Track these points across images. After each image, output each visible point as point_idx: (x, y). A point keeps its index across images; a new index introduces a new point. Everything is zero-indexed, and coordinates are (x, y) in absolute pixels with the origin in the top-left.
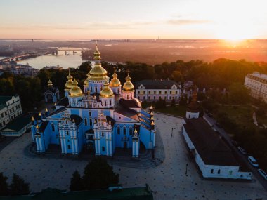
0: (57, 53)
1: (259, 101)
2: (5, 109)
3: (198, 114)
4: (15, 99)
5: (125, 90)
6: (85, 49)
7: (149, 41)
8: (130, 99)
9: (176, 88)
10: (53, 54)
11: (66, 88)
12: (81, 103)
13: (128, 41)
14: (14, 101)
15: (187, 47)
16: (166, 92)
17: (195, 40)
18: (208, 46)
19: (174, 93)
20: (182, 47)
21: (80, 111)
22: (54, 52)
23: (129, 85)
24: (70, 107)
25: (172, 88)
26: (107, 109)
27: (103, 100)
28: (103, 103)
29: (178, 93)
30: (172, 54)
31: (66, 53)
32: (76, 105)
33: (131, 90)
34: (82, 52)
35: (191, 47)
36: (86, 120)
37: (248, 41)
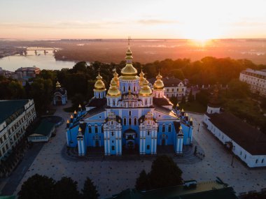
0: (26, 53)
1: (257, 95)
2: (24, 113)
3: (219, 109)
4: (31, 102)
5: (156, 88)
6: (57, 49)
7: (121, 40)
8: (161, 97)
9: (183, 85)
10: (21, 54)
11: (96, 88)
12: (122, 103)
13: (100, 40)
14: (30, 105)
15: (160, 46)
16: (173, 90)
17: (165, 40)
18: (179, 45)
19: (180, 90)
20: (155, 46)
21: (120, 111)
22: (22, 52)
23: (159, 83)
24: (109, 107)
25: (179, 85)
26: (147, 107)
27: (143, 99)
28: (144, 102)
29: (185, 90)
30: (146, 53)
31: (36, 53)
32: (116, 106)
33: (162, 88)
34: (54, 52)
35: (163, 46)
36: (125, 119)
37: (213, 41)
